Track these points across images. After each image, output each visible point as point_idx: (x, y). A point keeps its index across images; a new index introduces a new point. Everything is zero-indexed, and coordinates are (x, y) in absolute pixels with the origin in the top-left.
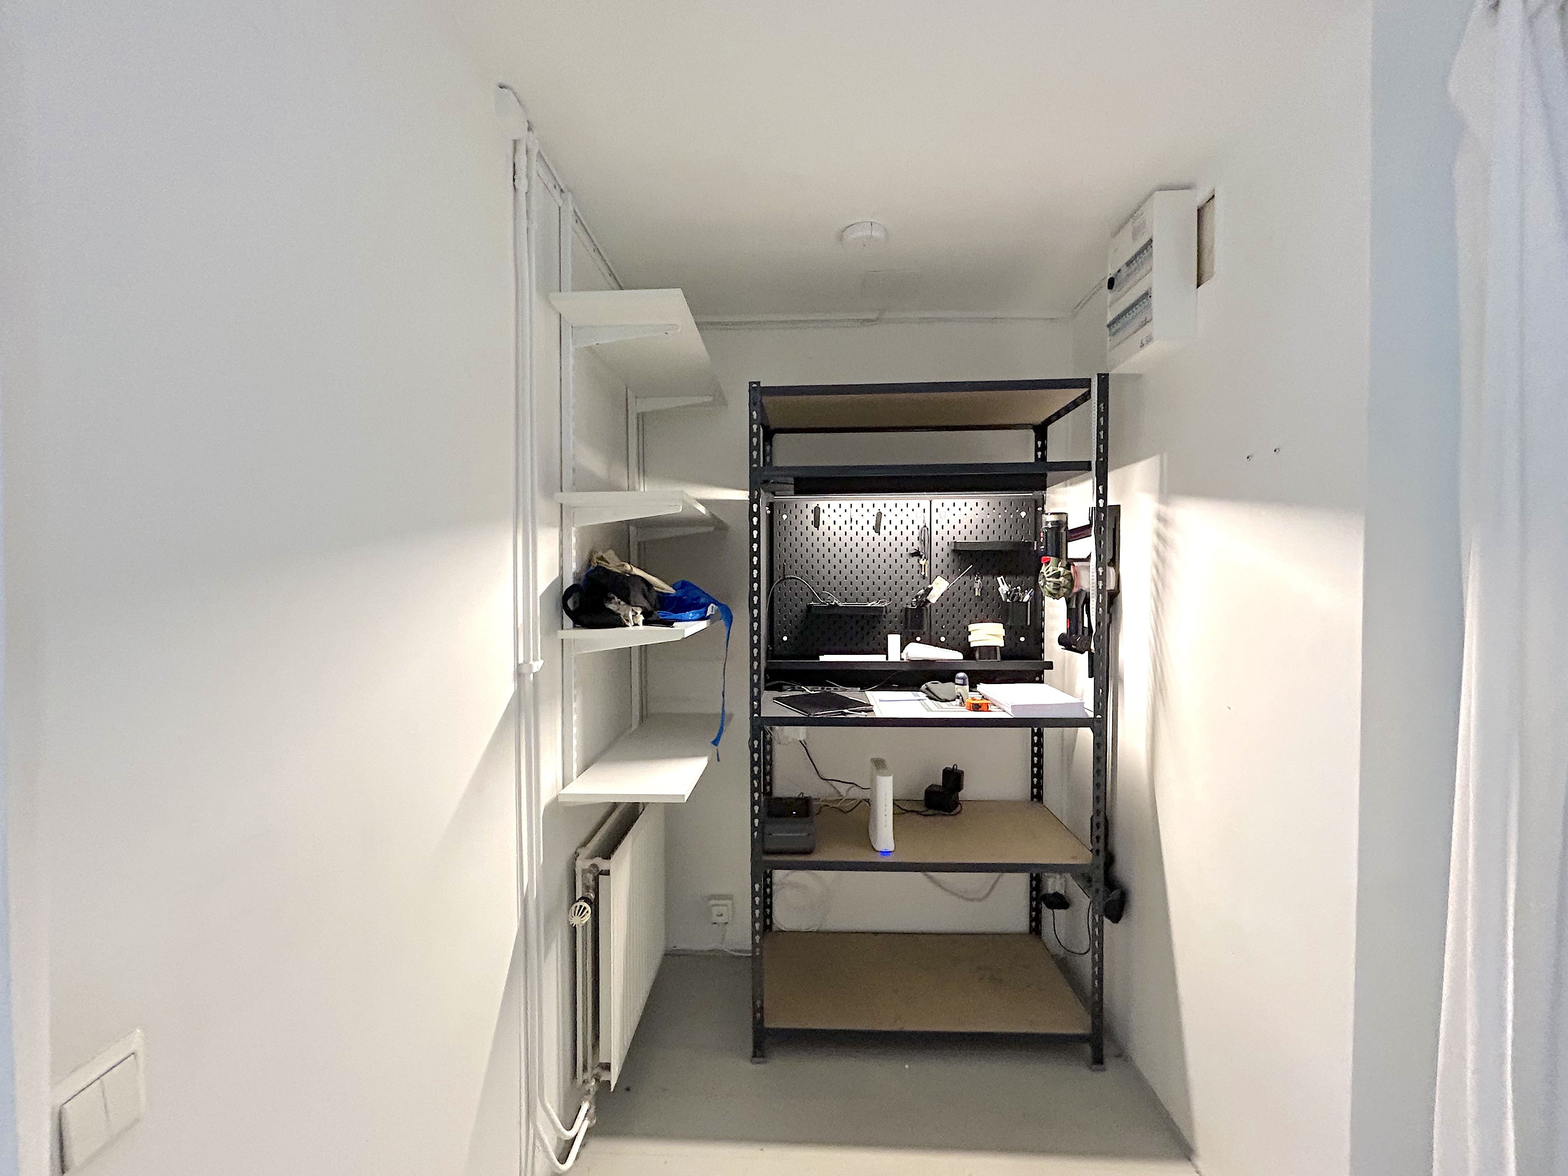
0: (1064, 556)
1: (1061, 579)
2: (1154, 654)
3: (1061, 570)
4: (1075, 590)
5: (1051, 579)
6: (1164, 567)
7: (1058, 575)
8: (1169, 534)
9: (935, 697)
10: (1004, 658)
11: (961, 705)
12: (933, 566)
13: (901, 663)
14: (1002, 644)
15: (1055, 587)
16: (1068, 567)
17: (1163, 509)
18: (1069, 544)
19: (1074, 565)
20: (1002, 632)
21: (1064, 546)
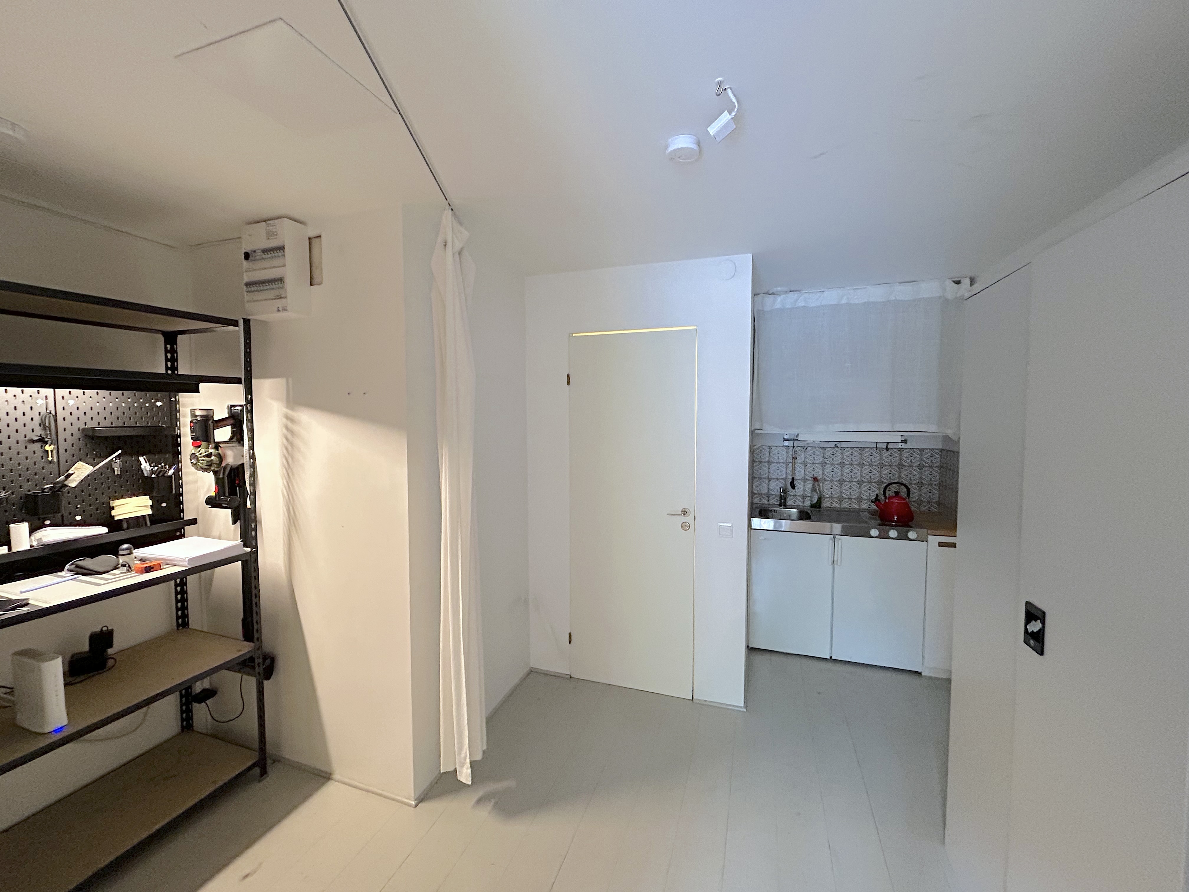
0: (212, 440)
1: (213, 458)
2: (287, 502)
3: (212, 451)
4: (223, 465)
5: (203, 458)
6: (293, 448)
7: (209, 455)
8: (295, 428)
9: (89, 572)
10: (153, 522)
11: (128, 571)
12: (61, 451)
13: (32, 550)
14: (150, 513)
15: (208, 464)
16: (217, 447)
17: (290, 412)
18: (215, 430)
19: (220, 447)
20: (150, 503)
21: (212, 433)
